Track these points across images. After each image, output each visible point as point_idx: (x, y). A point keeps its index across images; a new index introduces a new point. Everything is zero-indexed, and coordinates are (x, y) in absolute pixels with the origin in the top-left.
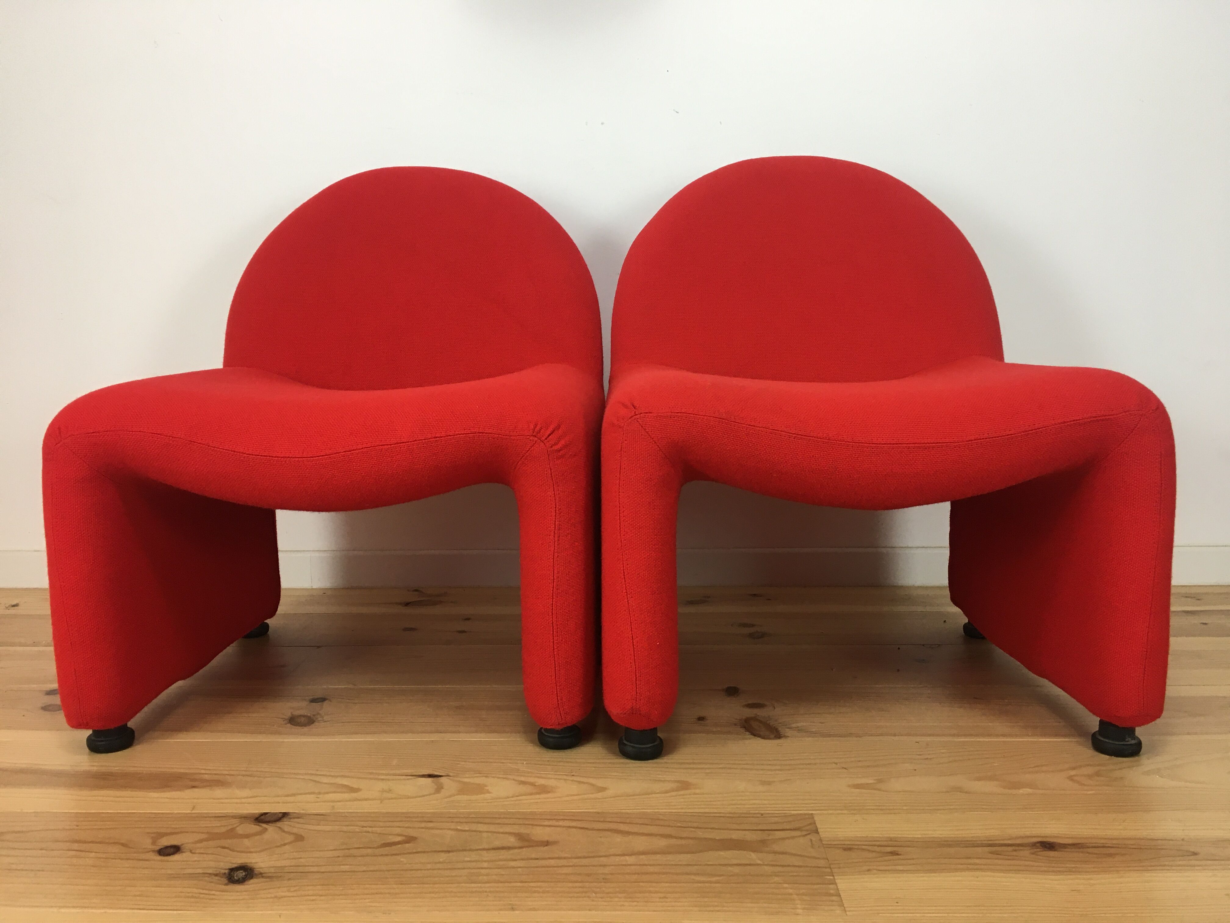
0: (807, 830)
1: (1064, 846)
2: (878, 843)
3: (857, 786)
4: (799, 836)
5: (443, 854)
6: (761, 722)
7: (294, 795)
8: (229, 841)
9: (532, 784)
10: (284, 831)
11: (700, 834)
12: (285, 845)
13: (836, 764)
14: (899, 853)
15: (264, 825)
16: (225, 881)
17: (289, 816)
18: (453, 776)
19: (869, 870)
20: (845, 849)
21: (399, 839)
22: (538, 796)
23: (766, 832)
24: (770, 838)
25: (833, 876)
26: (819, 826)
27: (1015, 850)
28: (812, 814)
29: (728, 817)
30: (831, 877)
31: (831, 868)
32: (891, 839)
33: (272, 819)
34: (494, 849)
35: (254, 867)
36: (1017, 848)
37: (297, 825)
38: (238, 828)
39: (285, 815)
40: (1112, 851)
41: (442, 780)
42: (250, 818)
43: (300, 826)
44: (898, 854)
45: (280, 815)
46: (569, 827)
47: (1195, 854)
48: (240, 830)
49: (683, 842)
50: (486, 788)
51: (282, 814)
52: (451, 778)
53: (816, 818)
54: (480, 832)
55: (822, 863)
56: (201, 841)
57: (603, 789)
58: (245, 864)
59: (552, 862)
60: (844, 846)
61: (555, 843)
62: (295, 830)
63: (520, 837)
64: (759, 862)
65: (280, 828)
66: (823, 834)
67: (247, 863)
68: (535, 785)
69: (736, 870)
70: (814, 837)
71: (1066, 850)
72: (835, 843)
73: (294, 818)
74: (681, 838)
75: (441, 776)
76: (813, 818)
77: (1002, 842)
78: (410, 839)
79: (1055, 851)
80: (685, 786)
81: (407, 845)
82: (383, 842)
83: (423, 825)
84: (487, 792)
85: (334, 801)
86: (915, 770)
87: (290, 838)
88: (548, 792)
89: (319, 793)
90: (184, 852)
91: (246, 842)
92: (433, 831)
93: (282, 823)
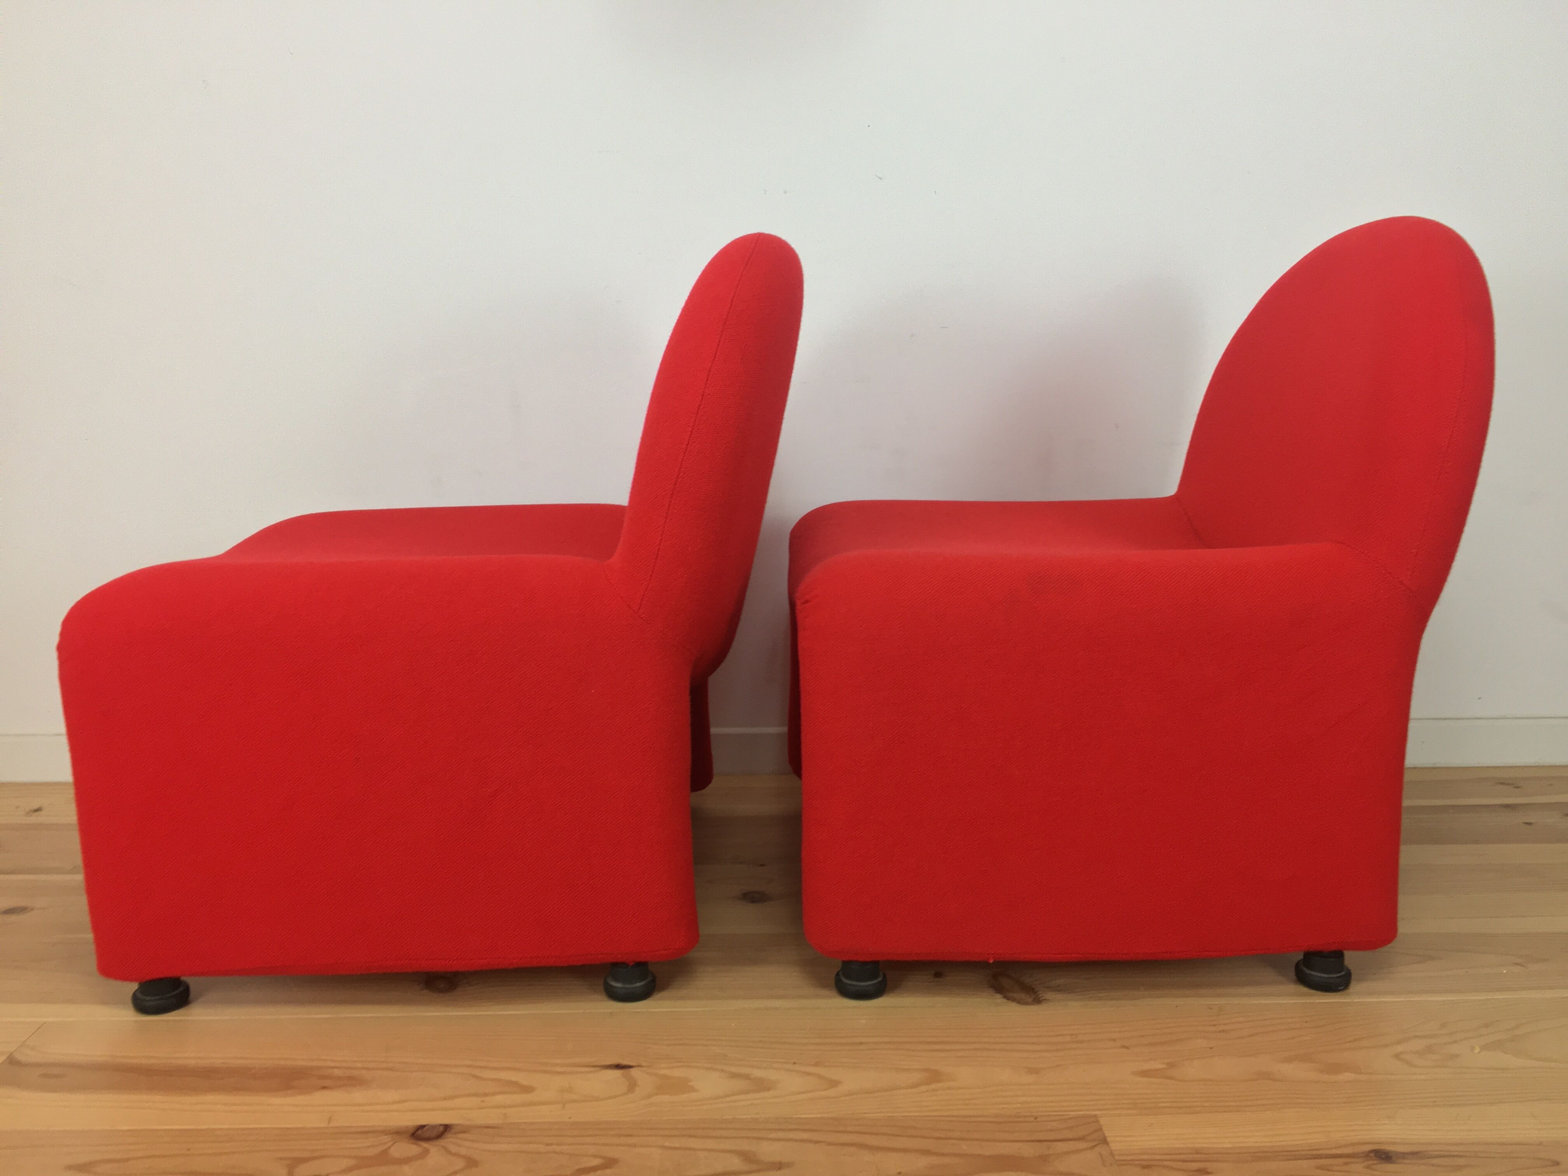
0: (1094, 1140)
1: (1404, 1156)
2: (1182, 1157)
3: (1144, 1073)
4: (1086, 1149)
6: (1012, 978)
7: (451, 1098)
8: (385, 1169)
9: (747, 1077)
10: (448, 1152)
11: (965, 1147)
12: (456, 1173)
13: (1114, 1040)
14: (1209, 1170)
15: (425, 1145)
17: (452, 1131)
18: (647, 1066)
20: (1145, 1167)
21: (596, 1162)
22: (756, 1095)
23: (1045, 1143)
24: (1052, 1151)
26: (1107, 1134)
27: (1346, 1164)
28: (1095, 1116)
29: (997, 1122)
32: (1197, 1151)
33: (432, 1134)
36: (1347, 1160)
37: (465, 1143)
38: (393, 1148)
39: (447, 1128)
40: (1461, 1161)
41: (633, 1072)
42: (405, 1133)
43: (470, 1144)
44: (1207, 1173)
45: (441, 1129)
46: (802, 1141)
47: (1557, 1163)
48: (395, 1152)
49: (946, 1160)
50: (690, 1084)
51: (443, 1127)
52: (644, 1069)
53: (1103, 1121)
54: (694, 1150)
56: (350, 1170)
57: (834, 1084)
60: (1141, 1162)
61: (789, 1165)
62: (463, 1151)
63: (747, 1157)
65: (444, 1147)
66: (1114, 1146)
68: (750, 1079)
70: (1102, 1149)
71: (1406, 1161)
72: (1129, 1158)
73: (458, 1133)
74: (943, 1155)
75: (630, 1067)
76: (1098, 1122)
77: (1328, 1152)
78: (610, 1163)
79: (1392, 1163)
80: (934, 1076)
81: (608, 1171)
82: (577, 1167)
83: (623, 1140)
84: (693, 1090)
85: (504, 1107)
86: (1211, 1048)
87: (460, 1164)
88: (769, 1089)
89: (484, 1095)
91: (406, 1169)
92: (638, 1150)
93: (445, 1140)
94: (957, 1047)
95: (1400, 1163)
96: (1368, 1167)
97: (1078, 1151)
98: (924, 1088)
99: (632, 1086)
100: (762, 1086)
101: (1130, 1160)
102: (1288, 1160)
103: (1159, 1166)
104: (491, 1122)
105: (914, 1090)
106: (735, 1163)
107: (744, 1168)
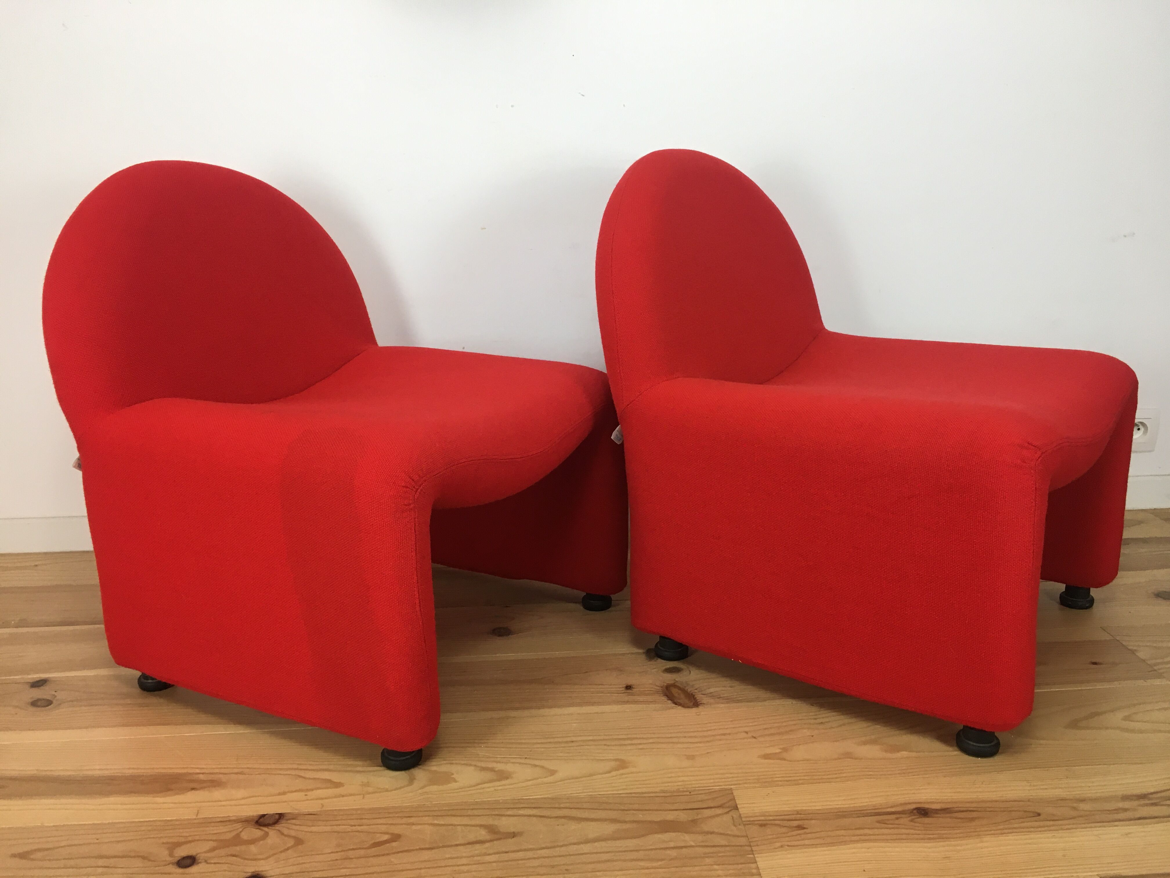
0: (729, 807)
1: (937, 811)
2: (787, 817)
3: (766, 757)
4: (722, 814)
5: (426, 852)
6: (680, 688)
7: (284, 793)
8: (238, 848)
9: (492, 770)
10: (282, 834)
11: (640, 816)
12: (288, 849)
13: (747, 732)
14: (805, 826)
15: (266, 829)
17: (285, 818)
19: (782, 846)
20: (761, 825)
21: (386, 837)
22: (498, 783)
23: (696, 811)
24: (700, 816)
25: (753, 854)
26: (738, 802)
27: (897, 819)
28: (731, 789)
29: (662, 796)
30: (752, 856)
31: (750, 846)
32: (798, 813)
33: (271, 822)
34: (469, 843)
35: (266, 875)
36: (898, 816)
37: (294, 827)
38: (242, 834)
39: (281, 816)
40: (974, 815)
42: (251, 821)
43: (297, 827)
44: (804, 828)
45: (277, 817)
46: (530, 816)
47: (1039, 815)
48: (245, 836)
49: (627, 826)
50: (453, 776)
53: (735, 793)
54: (455, 825)
55: (743, 841)
56: (213, 850)
57: (553, 772)
58: (257, 873)
59: (521, 855)
60: (760, 822)
61: (520, 834)
62: (293, 833)
63: (491, 829)
64: (693, 844)
65: (279, 830)
66: (742, 811)
67: (258, 871)
68: (495, 771)
69: (674, 853)
70: (734, 813)
71: (939, 815)
72: (752, 819)
73: (290, 819)
74: (625, 822)
76: (732, 793)
77: (885, 810)
78: (396, 838)
79: (928, 817)
80: (622, 764)
81: (394, 844)
82: (373, 842)
83: (405, 820)
84: (455, 781)
85: (322, 799)
86: (812, 736)
87: (291, 842)
88: (507, 779)
89: (308, 790)
90: (200, 863)
91: (253, 848)
92: (414, 827)
93: (280, 825)
94: (639, 742)
95: (933, 817)
96: (912, 821)
97: (718, 815)
98: (614, 773)
99: (411, 782)
100: (503, 776)
101: (753, 821)
102: (859, 817)
103: (772, 824)
104: (311, 810)
105: (607, 775)
106: (483, 834)
107: (488, 837)
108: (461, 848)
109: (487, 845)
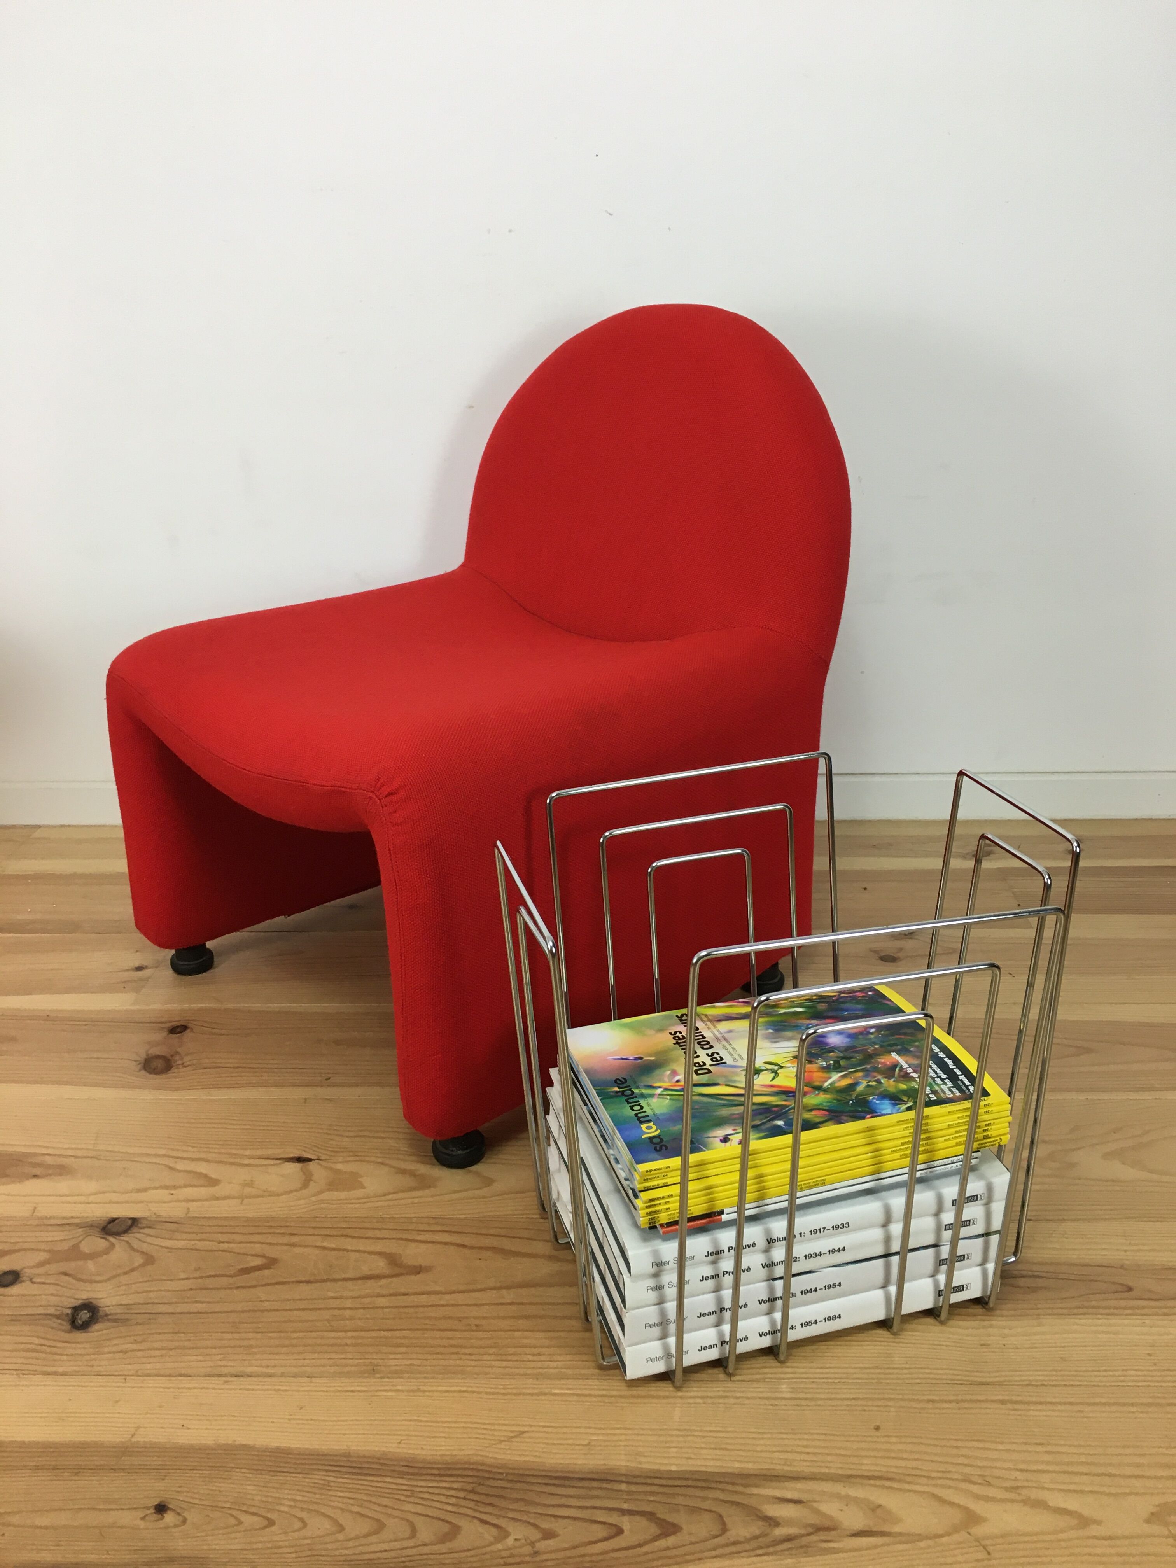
5: (303, 1287)
7: (144, 1190)
8: (73, 1264)
10: (131, 1247)
12: (134, 1270)
15: (112, 1239)
16: (66, 1325)
17: (138, 1225)
18: (325, 1160)
21: (258, 1262)
33: (120, 1230)
34: (360, 1278)
35: (99, 1305)
37: (149, 1239)
38: (82, 1244)
39: (134, 1221)
41: (312, 1166)
42: (97, 1227)
43: (151, 1240)
48: (85, 1247)
50: (359, 1180)
51: (130, 1222)
52: (321, 1163)
54: (347, 1251)
56: (41, 1264)
58: (90, 1300)
59: (423, 1299)
61: (428, 1269)
62: (145, 1247)
63: (393, 1260)
65: (127, 1242)
67: (92, 1299)
68: (415, 1175)
73: (144, 1228)
75: (310, 1160)
78: (271, 1263)
81: (266, 1272)
82: (239, 1267)
83: (286, 1240)
84: (361, 1186)
85: (190, 1201)
87: (139, 1260)
88: (429, 1187)
89: (175, 1187)
90: (23, 1281)
91: (90, 1265)
92: (297, 1250)
93: (131, 1235)
99: (308, 1180)
100: (427, 1184)
104: (173, 1216)
106: (380, 1266)
107: (387, 1272)
108: (349, 1284)
109: (383, 1282)
